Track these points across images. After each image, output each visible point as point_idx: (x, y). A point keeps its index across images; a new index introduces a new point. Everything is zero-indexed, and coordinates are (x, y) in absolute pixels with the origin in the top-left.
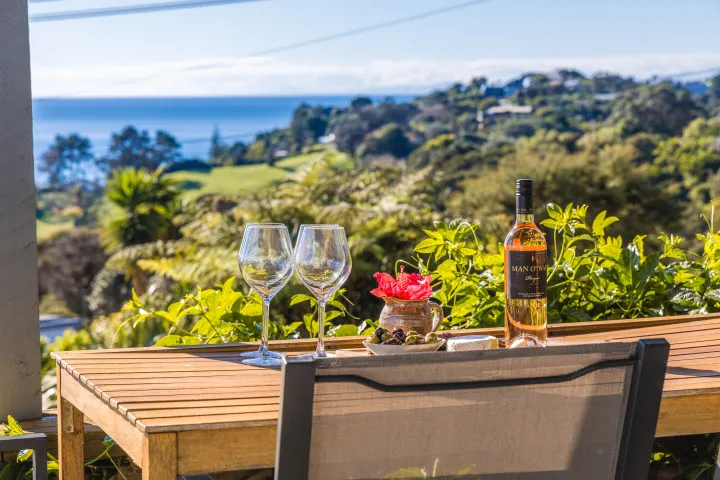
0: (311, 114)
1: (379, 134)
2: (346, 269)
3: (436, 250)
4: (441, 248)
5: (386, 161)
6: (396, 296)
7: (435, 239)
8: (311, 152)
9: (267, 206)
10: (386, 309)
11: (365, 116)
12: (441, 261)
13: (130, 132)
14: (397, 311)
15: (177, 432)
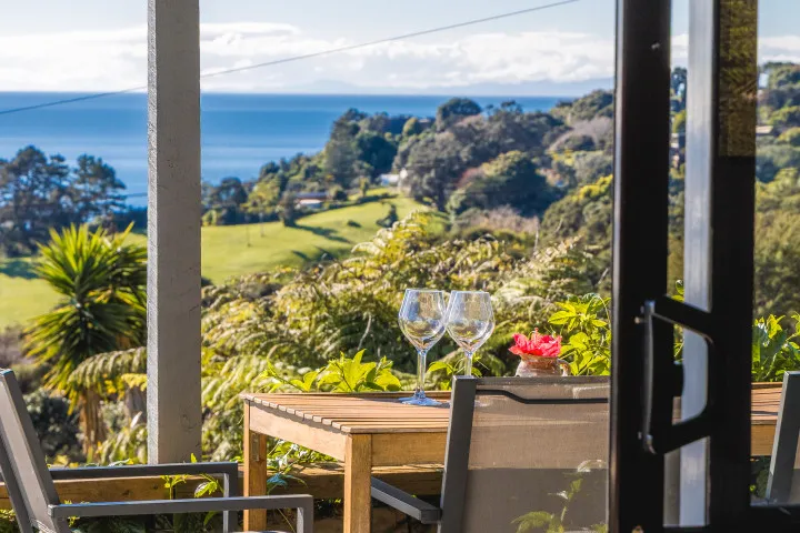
0: (364, 129)
1: (489, 170)
2: (490, 327)
3: (569, 321)
4: (573, 320)
5: (503, 220)
6: (531, 353)
7: (568, 311)
8: (364, 201)
9: (326, 292)
10: (522, 364)
11: (465, 136)
12: (574, 332)
13: (31, 158)
14: (531, 365)
15: (372, 434)
